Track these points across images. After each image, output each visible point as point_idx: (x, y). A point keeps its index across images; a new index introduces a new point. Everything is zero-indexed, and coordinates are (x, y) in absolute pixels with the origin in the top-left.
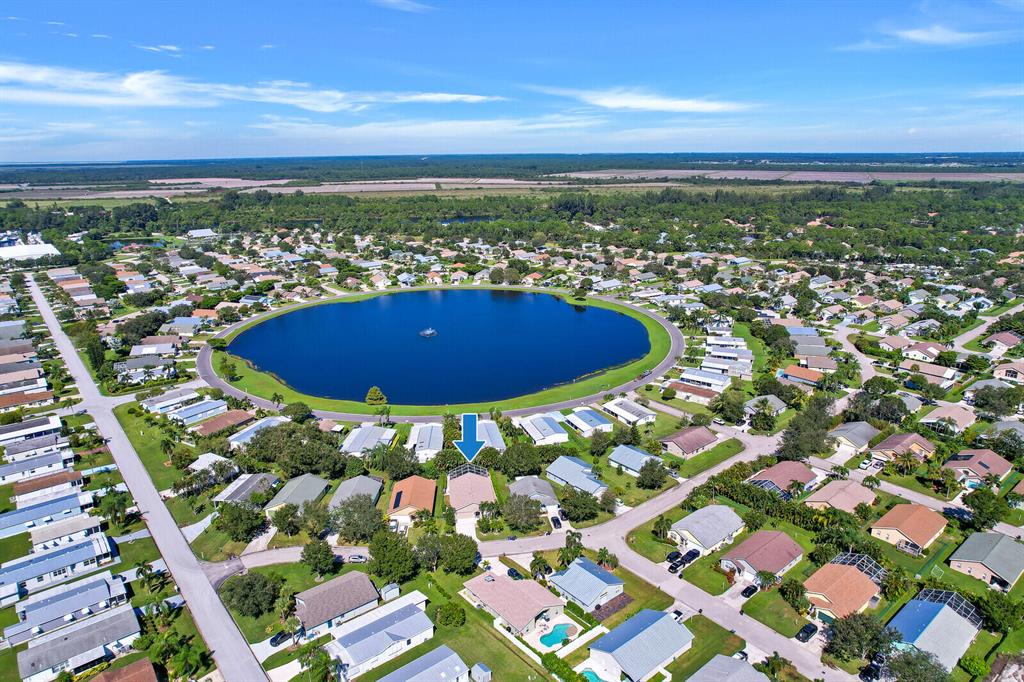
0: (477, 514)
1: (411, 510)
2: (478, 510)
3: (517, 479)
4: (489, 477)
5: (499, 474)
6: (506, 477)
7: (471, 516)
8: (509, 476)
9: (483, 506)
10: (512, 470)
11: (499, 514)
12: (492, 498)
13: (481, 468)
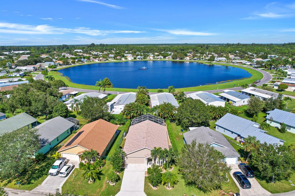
0: (149, 160)
1: (81, 149)
2: (150, 156)
3: (191, 128)
4: (166, 127)
5: (174, 125)
6: (179, 128)
7: (143, 162)
8: (182, 126)
9: (156, 153)
10: (186, 120)
11: (173, 162)
12: (165, 145)
13: (159, 119)
